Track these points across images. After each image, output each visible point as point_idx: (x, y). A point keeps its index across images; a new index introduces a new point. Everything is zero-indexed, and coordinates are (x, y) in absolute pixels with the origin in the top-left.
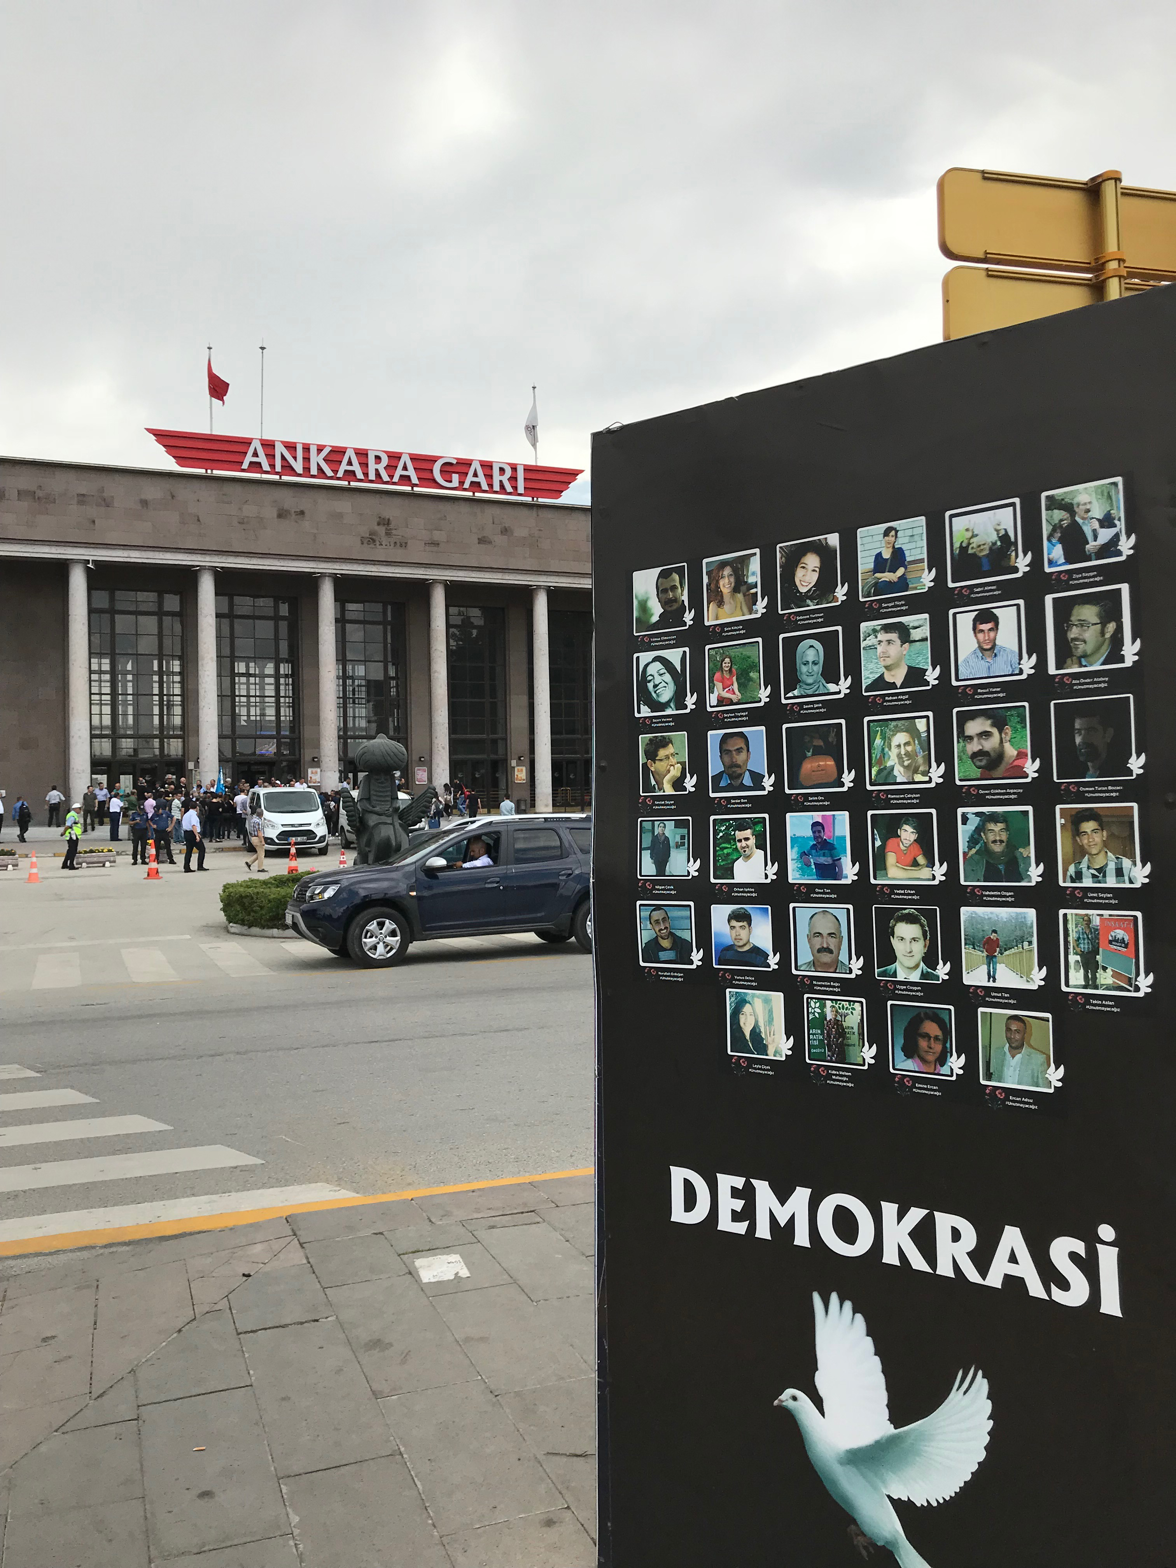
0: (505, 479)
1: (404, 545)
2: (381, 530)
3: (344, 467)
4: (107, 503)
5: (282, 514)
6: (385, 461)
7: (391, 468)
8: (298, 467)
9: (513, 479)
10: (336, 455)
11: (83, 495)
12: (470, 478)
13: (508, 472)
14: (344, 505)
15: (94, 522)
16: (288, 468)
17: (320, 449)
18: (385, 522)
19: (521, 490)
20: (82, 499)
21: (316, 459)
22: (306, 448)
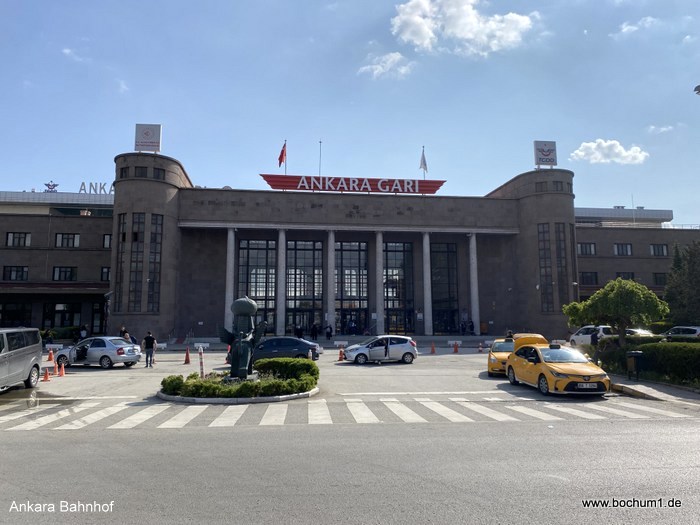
0: (410, 187)
1: (364, 217)
2: (355, 211)
3: (339, 185)
4: (243, 205)
5: (313, 206)
6: (357, 182)
7: (359, 185)
8: (320, 187)
9: (413, 187)
10: (336, 181)
12: (394, 187)
13: (411, 184)
14: (339, 202)
15: (237, 212)
16: (316, 188)
17: (330, 179)
18: (356, 207)
19: (417, 191)
20: (233, 203)
21: (328, 183)
22: (324, 179)
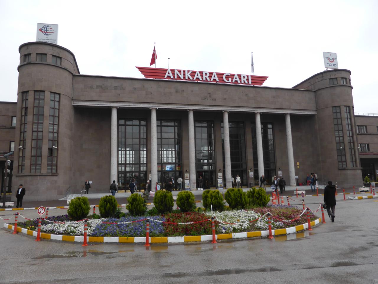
0: (245, 79)
1: (215, 100)
2: (208, 96)
3: (196, 77)
4: (124, 89)
5: (177, 91)
6: (208, 75)
7: (210, 77)
8: (182, 77)
9: (248, 80)
10: (193, 73)
11: (116, 87)
12: (234, 79)
13: (246, 78)
14: (196, 88)
15: (119, 95)
16: (179, 77)
17: (188, 72)
18: (209, 93)
19: (250, 82)
20: (116, 88)
21: (187, 75)
22: (184, 71)
